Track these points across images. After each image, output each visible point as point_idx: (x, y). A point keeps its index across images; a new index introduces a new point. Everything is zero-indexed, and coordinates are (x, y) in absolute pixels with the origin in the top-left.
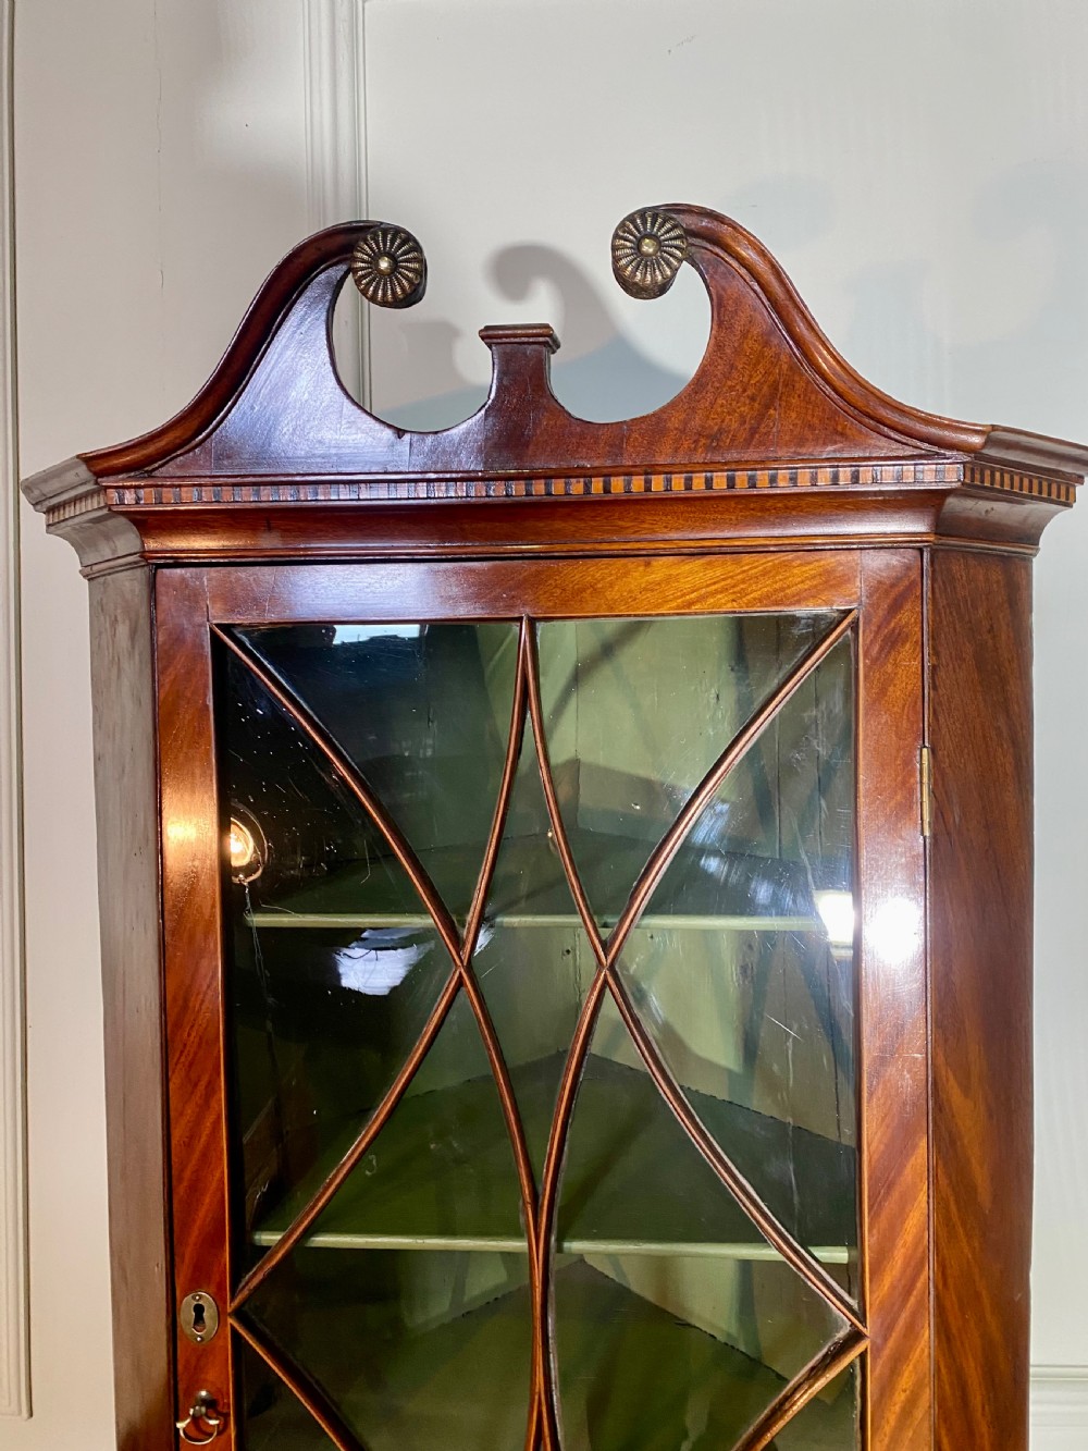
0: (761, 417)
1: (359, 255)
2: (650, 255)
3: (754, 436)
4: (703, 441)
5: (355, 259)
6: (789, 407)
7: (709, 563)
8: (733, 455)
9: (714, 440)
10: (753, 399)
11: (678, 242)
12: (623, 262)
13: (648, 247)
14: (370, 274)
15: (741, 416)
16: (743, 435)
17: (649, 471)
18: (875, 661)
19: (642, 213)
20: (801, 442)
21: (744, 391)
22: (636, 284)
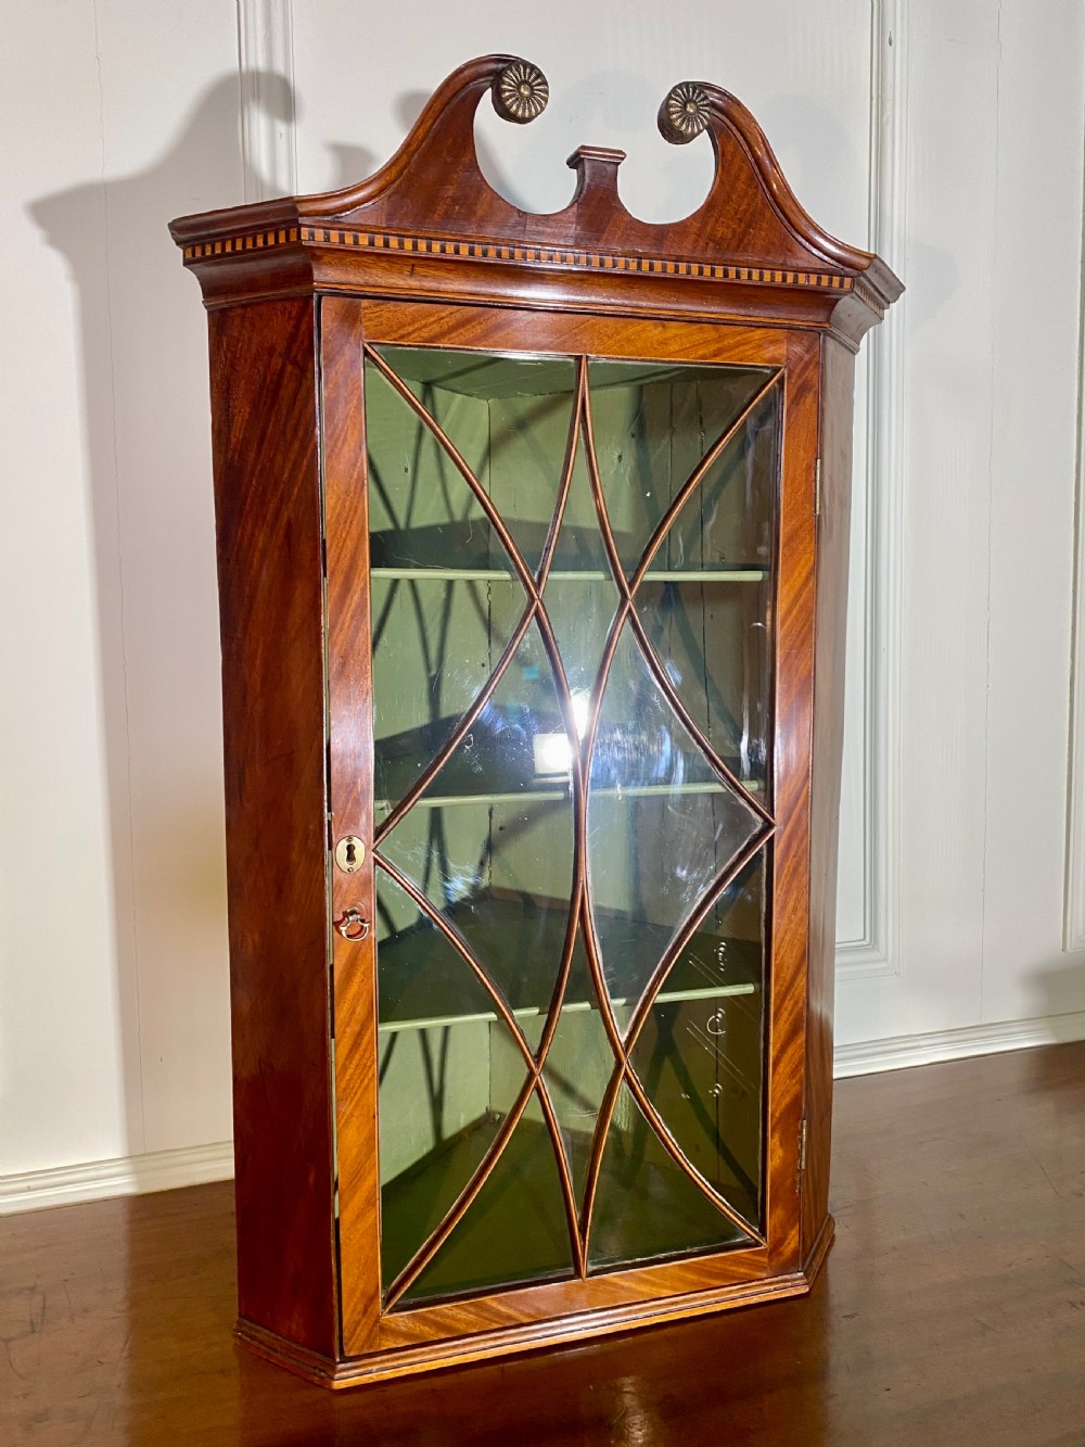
0: (745, 233)
1: (507, 80)
2: (691, 114)
3: (741, 243)
4: (711, 244)
5: (504, 83)
6: (760, 229)
7: (701, 329)
8: (729, 256)
9: (719, 243)
10: (740, 220)
11: (707, 108)
12: (674, 116)
13: (690, 109)
14: (514, 95)
15: (734, 230)
16: (734, 243)
17: (678, 259)
18: (792, 402)
19: (687, 84)
20: (768, 253)
21: (736, 214)
22: (681, 132)
